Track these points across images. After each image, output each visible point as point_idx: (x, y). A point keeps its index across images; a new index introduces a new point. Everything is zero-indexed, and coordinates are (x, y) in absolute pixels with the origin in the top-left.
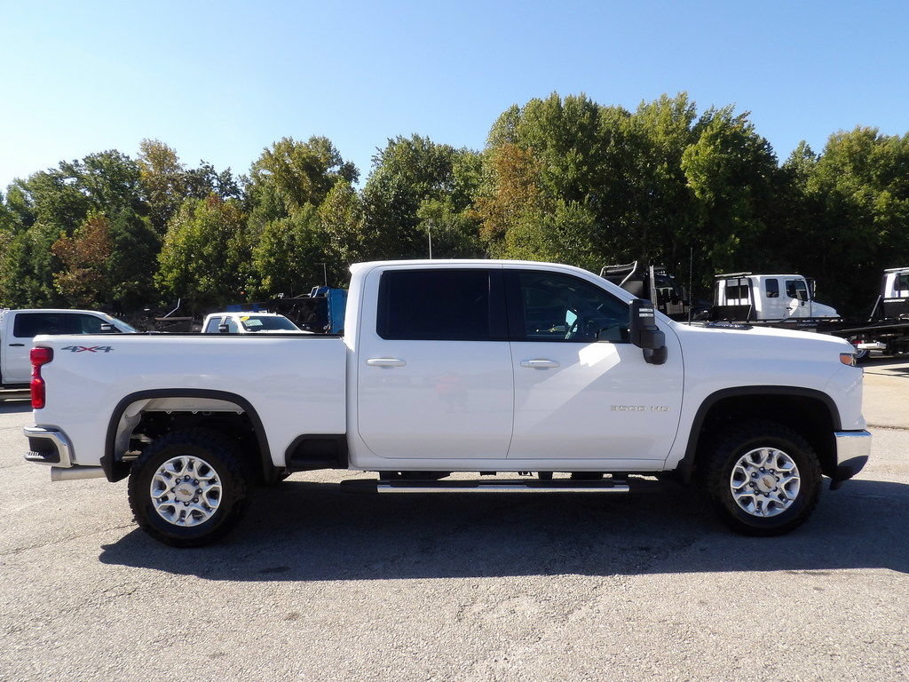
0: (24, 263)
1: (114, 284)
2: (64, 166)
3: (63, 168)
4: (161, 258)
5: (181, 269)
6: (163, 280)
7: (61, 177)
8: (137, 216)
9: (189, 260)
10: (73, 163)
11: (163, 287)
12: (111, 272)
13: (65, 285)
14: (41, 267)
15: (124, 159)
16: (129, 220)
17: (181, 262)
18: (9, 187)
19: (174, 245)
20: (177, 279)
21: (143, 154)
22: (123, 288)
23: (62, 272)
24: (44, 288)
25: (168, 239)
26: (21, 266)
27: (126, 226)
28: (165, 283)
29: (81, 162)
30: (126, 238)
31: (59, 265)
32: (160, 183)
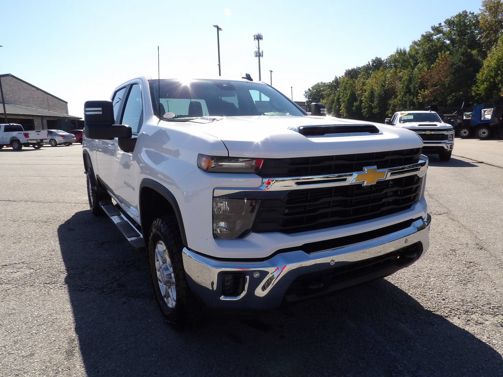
0: (408, 87)
1: (449, 95)
2: (434, 29)
3: (433, 29)
4: (479, 76)
5: (490, 82)
6: (478, 90)
7: (432, 35)
8: (469, 50)
9: (497, 75)
10: (438, 26)
11: (477, 94)
12: (448, 88)
13: (424, 97)
14: (415, 88)
15: (470, 15)
16: (463, 54)
17: (491, 77)
18: (411, 46)
19: (488, 66)
20: (487, 88)
21: (483, 8)
22: (453, 96)
23: (423, 90)
24: (415, 99)
25: (486, 63)
26: (406, 89)
27: (461, 59)
28: (478, 92)
29: (443, 24)
30: (459, 66)
31: (423, 86)
32: (490, 25)
